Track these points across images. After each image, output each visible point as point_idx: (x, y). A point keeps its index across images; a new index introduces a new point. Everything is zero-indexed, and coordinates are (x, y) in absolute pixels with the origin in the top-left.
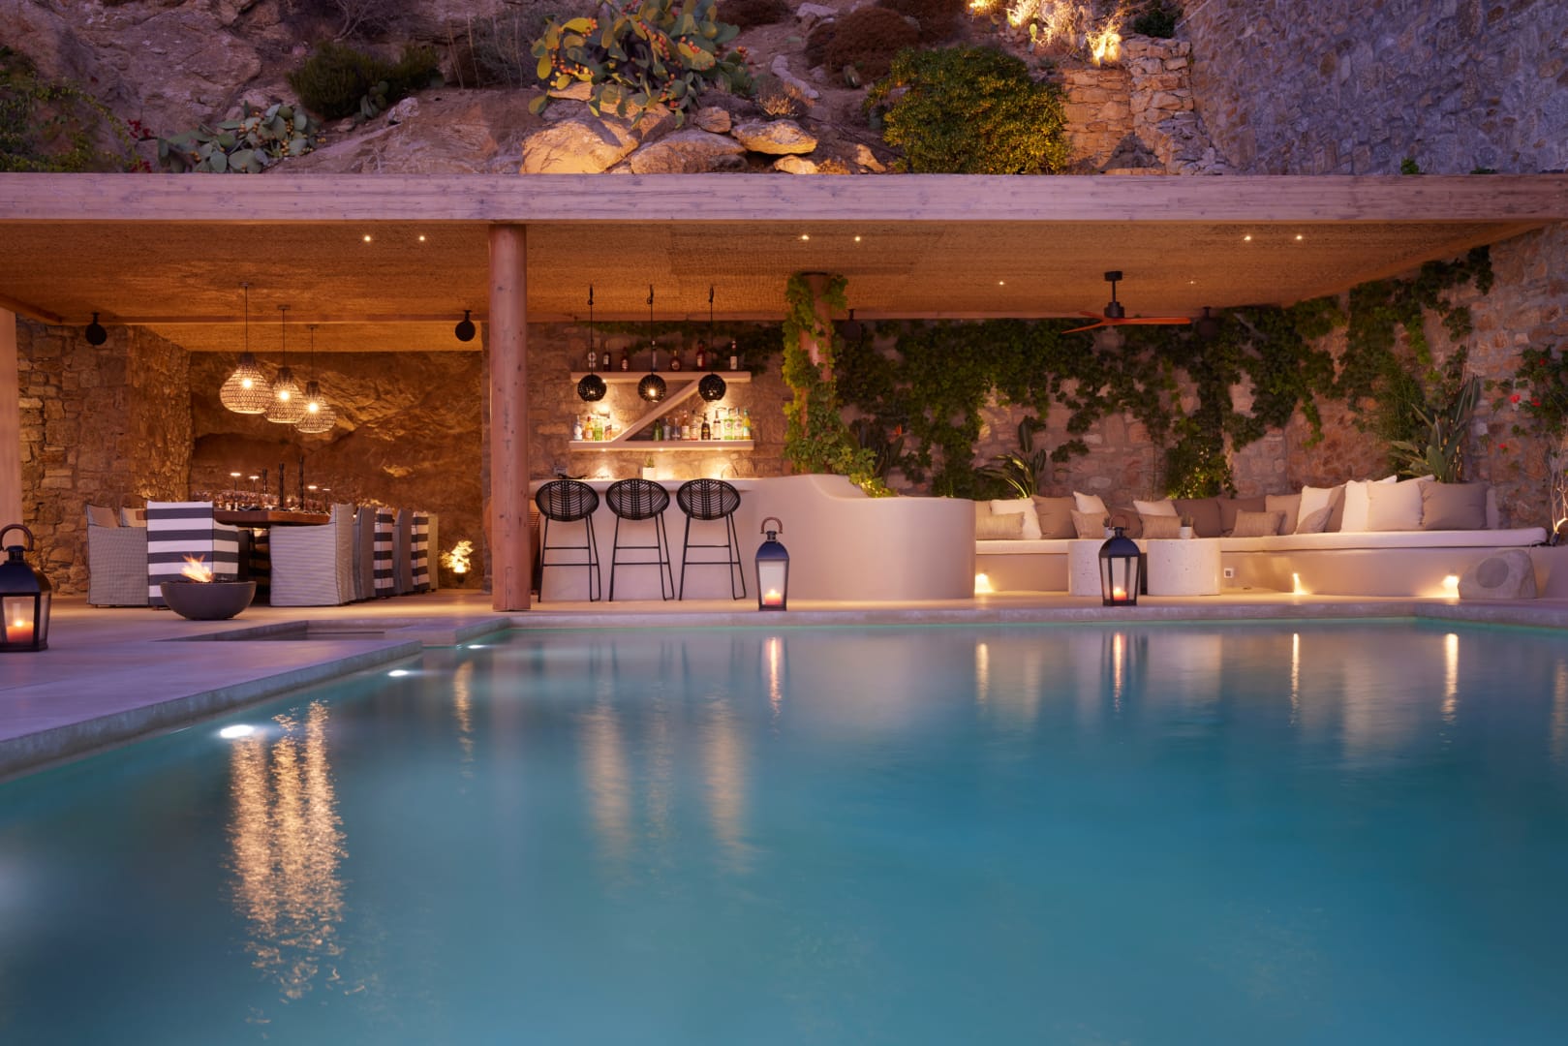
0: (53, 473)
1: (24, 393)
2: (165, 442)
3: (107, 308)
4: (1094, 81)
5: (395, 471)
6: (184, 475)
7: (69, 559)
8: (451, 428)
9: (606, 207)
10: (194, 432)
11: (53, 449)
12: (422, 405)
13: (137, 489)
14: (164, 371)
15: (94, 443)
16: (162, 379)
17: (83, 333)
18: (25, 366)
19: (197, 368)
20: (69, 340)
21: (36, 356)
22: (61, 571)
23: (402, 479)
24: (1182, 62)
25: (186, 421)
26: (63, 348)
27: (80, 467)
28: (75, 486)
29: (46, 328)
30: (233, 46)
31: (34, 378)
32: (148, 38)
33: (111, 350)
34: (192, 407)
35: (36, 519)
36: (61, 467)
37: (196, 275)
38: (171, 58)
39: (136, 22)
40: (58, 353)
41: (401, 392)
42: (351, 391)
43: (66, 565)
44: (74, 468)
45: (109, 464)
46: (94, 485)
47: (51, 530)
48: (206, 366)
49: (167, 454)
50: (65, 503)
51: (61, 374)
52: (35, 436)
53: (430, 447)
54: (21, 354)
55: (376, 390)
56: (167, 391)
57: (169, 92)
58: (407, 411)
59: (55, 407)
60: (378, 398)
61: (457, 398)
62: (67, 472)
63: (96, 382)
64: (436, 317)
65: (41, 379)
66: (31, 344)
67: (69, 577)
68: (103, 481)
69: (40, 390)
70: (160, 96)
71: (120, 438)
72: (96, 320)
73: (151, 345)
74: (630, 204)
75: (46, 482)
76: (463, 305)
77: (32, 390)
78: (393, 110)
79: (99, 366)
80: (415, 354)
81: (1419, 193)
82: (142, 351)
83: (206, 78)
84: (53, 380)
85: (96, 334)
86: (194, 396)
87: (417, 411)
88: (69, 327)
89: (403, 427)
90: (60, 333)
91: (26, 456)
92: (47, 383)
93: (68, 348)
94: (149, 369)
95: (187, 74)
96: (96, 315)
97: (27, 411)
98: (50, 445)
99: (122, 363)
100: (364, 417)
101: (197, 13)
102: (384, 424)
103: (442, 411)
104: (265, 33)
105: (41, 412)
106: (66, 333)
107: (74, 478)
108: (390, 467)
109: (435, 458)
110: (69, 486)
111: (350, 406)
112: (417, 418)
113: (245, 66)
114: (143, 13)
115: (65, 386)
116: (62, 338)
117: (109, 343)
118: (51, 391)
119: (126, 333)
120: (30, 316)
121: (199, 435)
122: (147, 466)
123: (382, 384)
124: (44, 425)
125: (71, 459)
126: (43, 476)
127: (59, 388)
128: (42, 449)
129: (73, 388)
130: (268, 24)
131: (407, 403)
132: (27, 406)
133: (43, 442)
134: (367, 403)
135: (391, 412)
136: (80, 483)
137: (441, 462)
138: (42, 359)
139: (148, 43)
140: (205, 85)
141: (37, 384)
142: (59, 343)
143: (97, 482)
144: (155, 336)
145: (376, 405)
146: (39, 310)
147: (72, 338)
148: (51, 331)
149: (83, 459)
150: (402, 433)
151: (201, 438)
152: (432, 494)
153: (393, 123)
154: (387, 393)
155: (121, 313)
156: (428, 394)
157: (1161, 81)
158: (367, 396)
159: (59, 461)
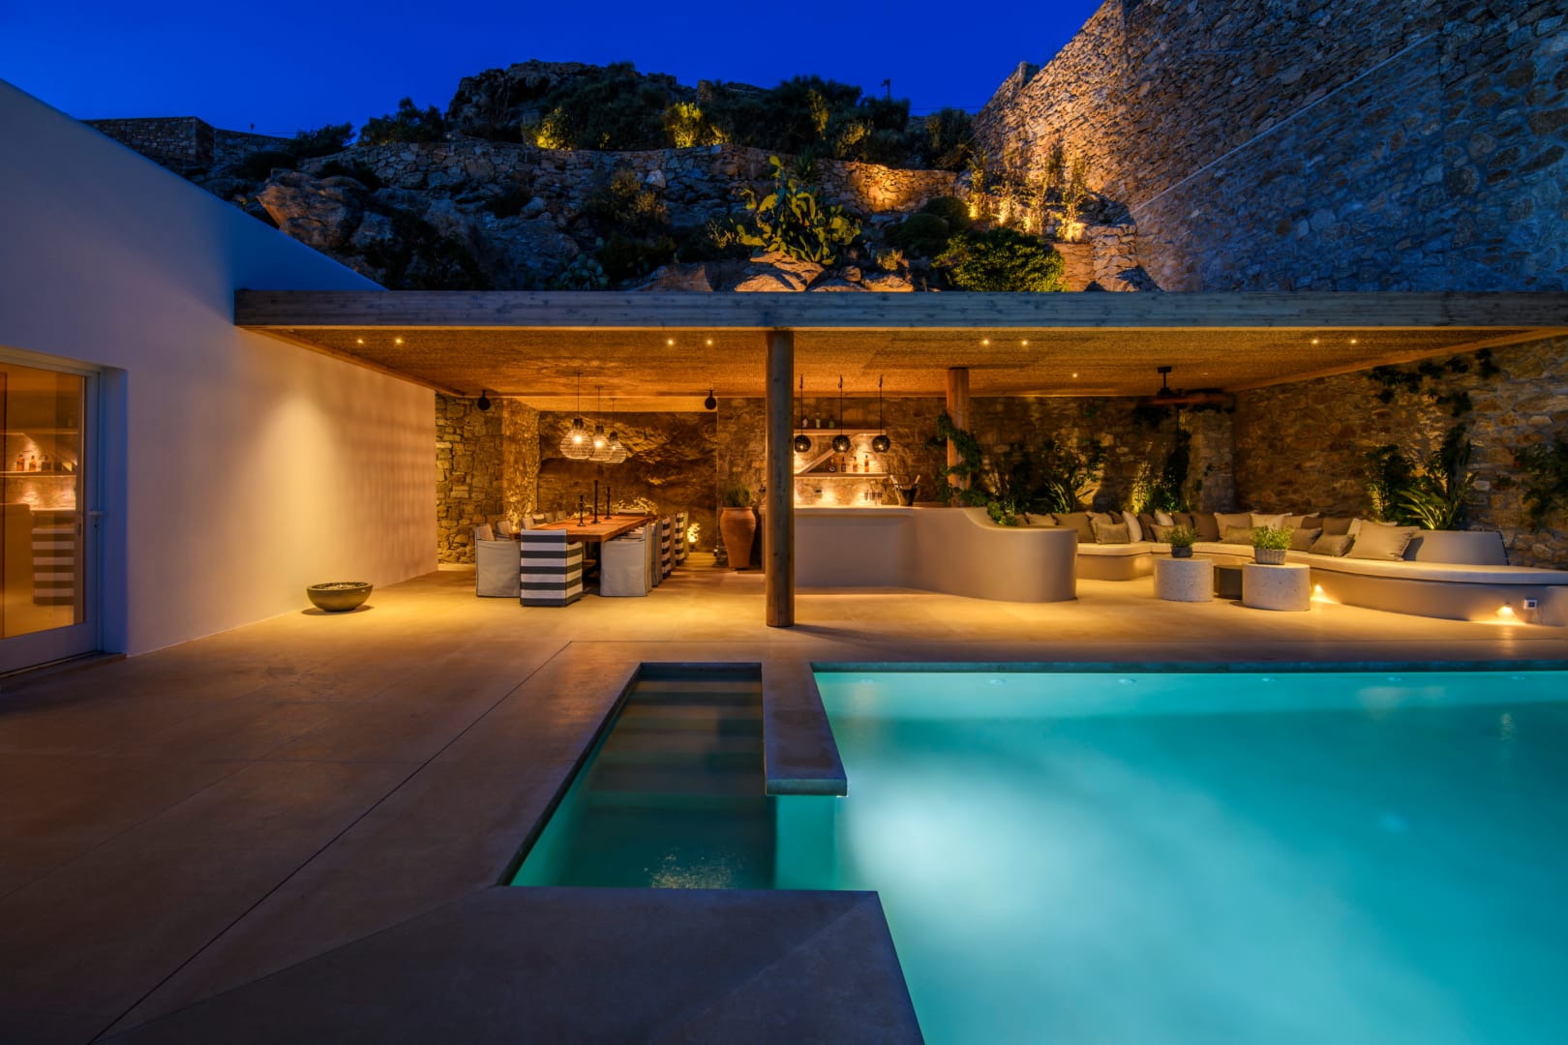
0: (457, 488)
1: (441, 439)
2: (524, 465)
3: (491, 387)
4: (1071, 251)
5: (656, 481)
6: (535, 484)
7: (465, 542)
8: (687, 456)
9: (862, 317)
10: (541, 457)
11: (458, 473)
12: (671, 443)
13: (507, 497)
14: (525, 423)
15: (482, 470)
16: (523, 428)
17: (476, 402)
18: (442, 422)
19: (543, 421)
20: (468, 407)
21: (449, 415)
22: (461, 549)
23: (659, 486)
24: (1131, 238)
25: (537, 452)
26: (465, 411)
27: (474, 485)
28: (470, 497)
29: (454, 399)
30: (564, 239)
31: (447, 430)
32: (518, 234)
33: (494, 413)
34: (540, 443)
35: (447, 517)
36: (462, 485)
37: (546, 368)
38: (531, 245)
39: (513, 226)
40: (462, 414)
41: (659, 435)
42: (631, 435)
43: (464, 545)
44: (470, 485)
45: (491, 483)
46: (482, 496)
47: (455, 523)
48: (548, 420)
49: (526, 473)
50: (465, 507)
51: (463, 427)
52: (447, 465)
53: (675, 467)
54: (440, 415)
55: (645, 433)
56: (526, 435)
57: (530, 263)
58: (662, 446)
59: (459, 448)
60: (646, 439)
61: (692, 439)
62: (466, 488)
63: (484, 432)
64: (691, 394)
65: (451, 431)
66: (446, 409)
67: (465, 553)
68: (487, 494)
69: (451, 437)
70: (524, 265)
71: (497, 467)
72: (484, 394)
73: (517, 409)
74: (879, 315)
75: (453, 494)
76: (712, 386)
77: (446, 437)
78: (654, 273)
79: (486, 423)
80: (667, 413)
81: (1497, 305)
82: (513, 413)
83: (550, 256)
84: (458, 431)
85: (484, 404)
86: (541, 437)
87: (668, 447)
88: (469, 399)
89: (659, 455)
90: (463, 402)
91: (442, 478)
92: (455, 433)
93: (468, 411)
94: (516, 423)
95: (539, 254)
96: (484, 391)
97: (443, 450)
98: (456, 471)
99: (499, 421)
100: (637, 449)
101: (546, 222)
102: (649, 453)
103: (683, 447)
104: (582, 233)
105: (451, 450)
106: (467, 403)
107: (470, 492)
108: (652, 478)
109: (678, 474)
110: (467, 496)
111: (630, 443)
112: (667, 451)
113: (571, 250)
114: (517, 221)
115: (466, 435)
116: (465, 406)
117: (492, 409)
118: (457, 438)
119: (502, 402)
120: (443, 392)
121: (544, 459)
122: (514, 482)
123: (649, 431)
124: (452, 458)
125: (468, 480)
126: (451, 490)
127: (462, 436)
128: (451, 474)
129: (470, 435)
130: (583, 228)
131: (663, 442)
132: (442, 447)
133: (452, 470)
134: (639, 441)
135: (653, 447)
136: (473, 495)
137: (682, 476)
138: (451, 418)
139: (519, 237)
140: (549, 260)
141: (449, 433)
142: (463, 408)
143: (483, 495)
144: (520, 403)
145: (644, 443)
146: (449, 389)
147: (471, 405)
148: (458, 401)
149: (475, 480)
150: (659, 459)
151: (546, 461)
152: (676, 496)
153: (653, 280)
154: (651, 435)
155: (499, 390)
156: (675, 437)
157: (1118, 250)
158: (640, 438)
159: (462, 481)
